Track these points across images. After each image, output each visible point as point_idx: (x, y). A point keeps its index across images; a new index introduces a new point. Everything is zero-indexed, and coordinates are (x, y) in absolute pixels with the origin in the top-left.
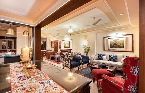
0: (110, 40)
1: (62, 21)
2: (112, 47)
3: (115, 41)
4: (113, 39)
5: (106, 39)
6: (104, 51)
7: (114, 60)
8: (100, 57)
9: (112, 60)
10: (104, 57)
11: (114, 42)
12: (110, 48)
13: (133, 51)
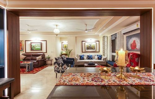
0: (86, 44)
1: (56, 18)
2: (88, 49)
3: (90, 44)
4: (89, 43)
5: (83, 42)
6: (82, 52)
7: (92, 59)
8: (82, 58)
9: (90, 58)
10: (85, 57)
11: (89, 46)
12: (86, 50)
13: (99, 52)
